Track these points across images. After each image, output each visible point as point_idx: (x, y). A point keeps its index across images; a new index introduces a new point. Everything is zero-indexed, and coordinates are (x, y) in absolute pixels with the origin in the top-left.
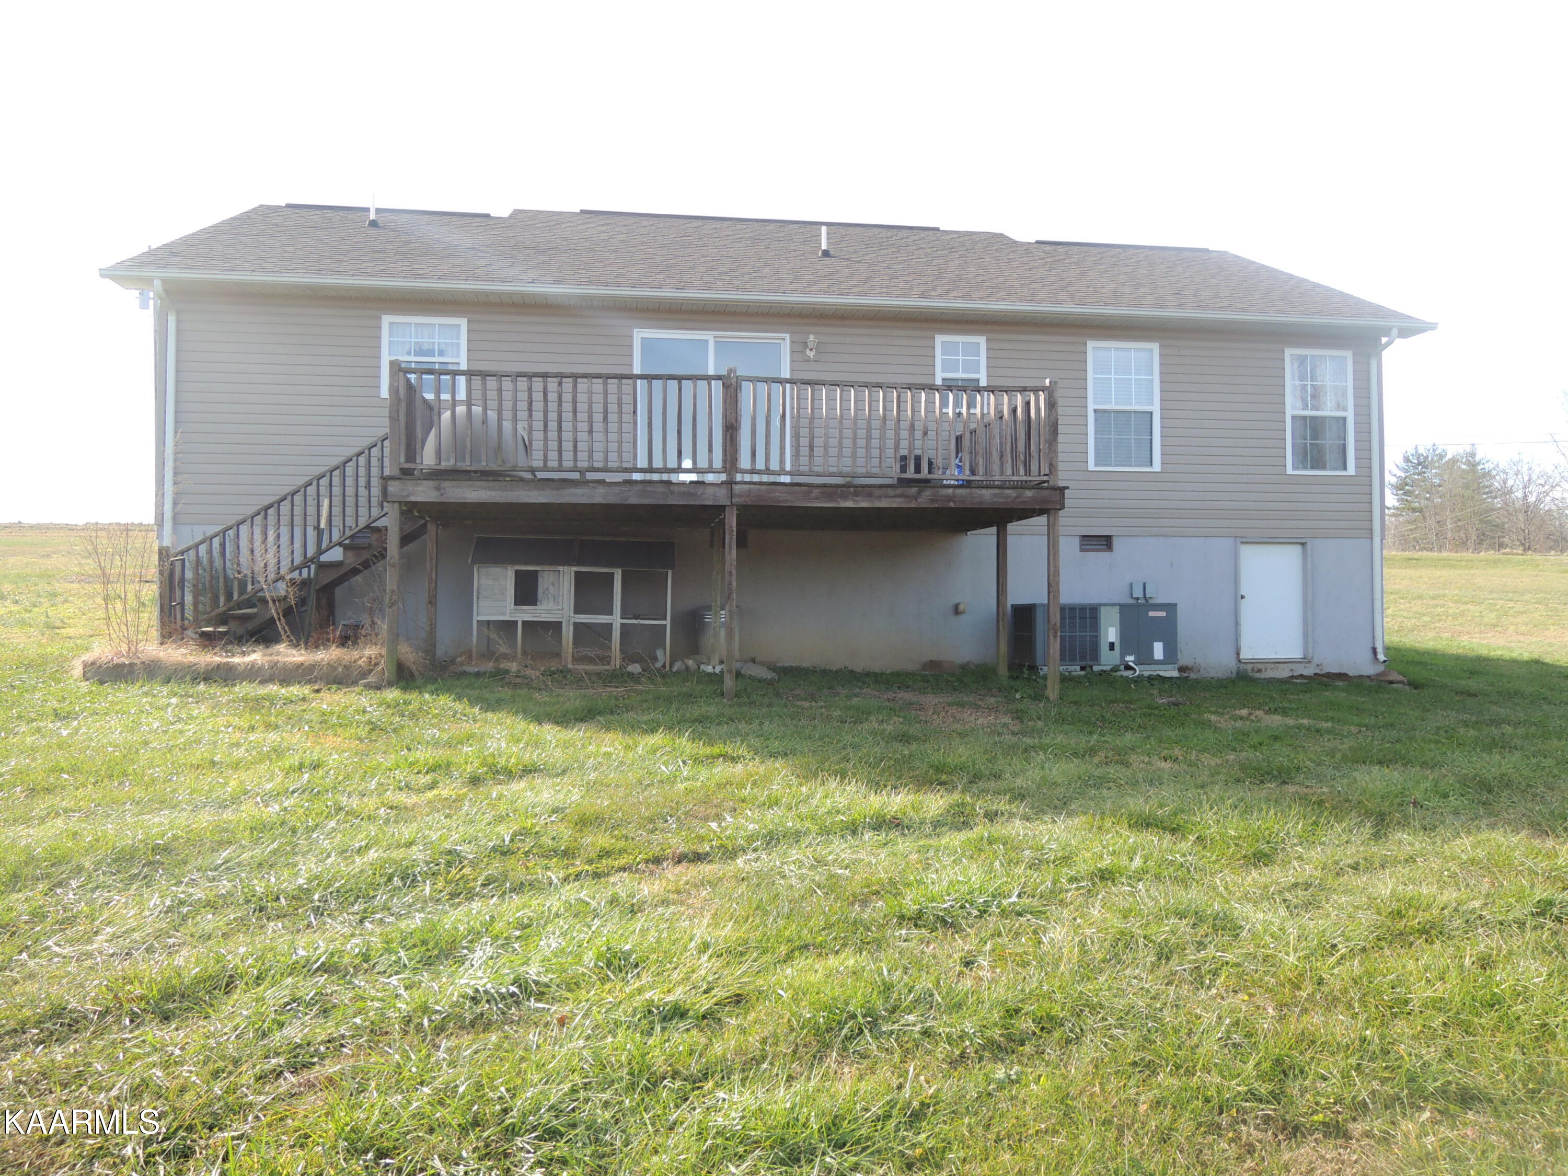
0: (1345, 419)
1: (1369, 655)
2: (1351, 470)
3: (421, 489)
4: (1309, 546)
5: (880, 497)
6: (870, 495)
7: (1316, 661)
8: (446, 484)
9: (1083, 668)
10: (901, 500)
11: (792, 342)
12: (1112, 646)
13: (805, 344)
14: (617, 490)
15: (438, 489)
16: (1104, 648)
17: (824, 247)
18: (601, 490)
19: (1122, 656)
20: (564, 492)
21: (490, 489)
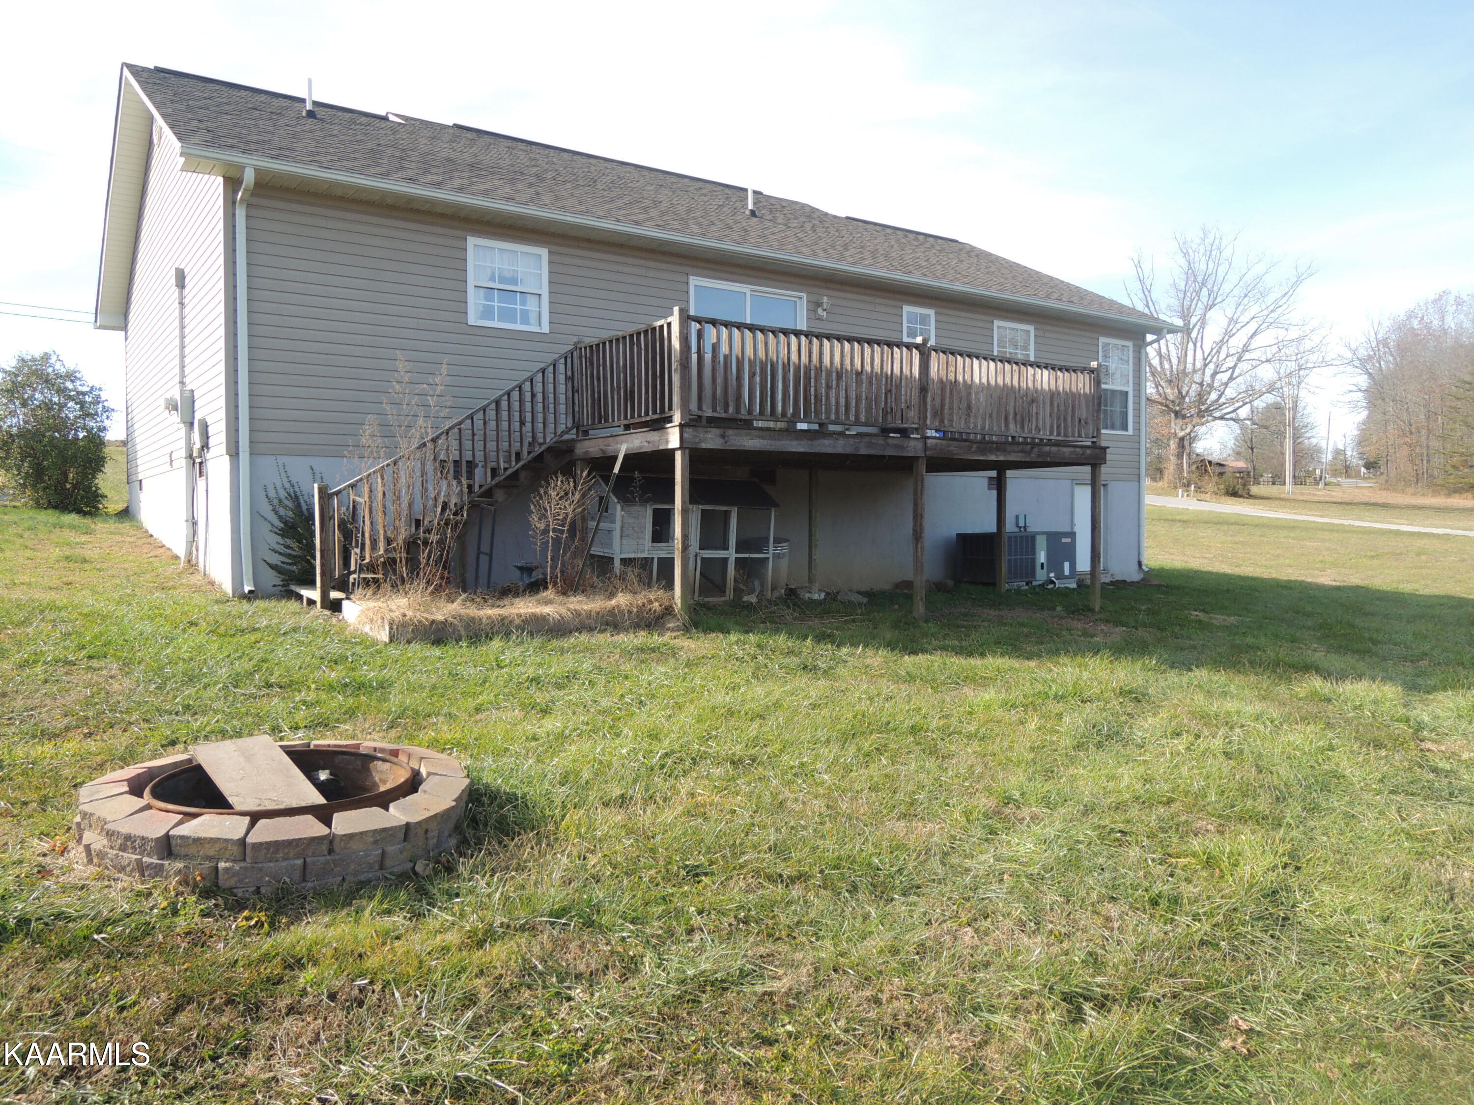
0: (1127, 393)
1: (1136, 566)
2: (1130, 431)
3: (709, 436)
4: (1110, 487)
5: (1010, 452)
6: (1005, 451)
7: (1111, 572)
8: (730, 432)
9: (1027, 584)
10: (1020, 454)
11: (808, 301)
12: (1042, 564)
13: (819, 304)
14: (851, 441)
15: (723, 436)
16: (1038, 567)
17: (750, 207)
18: (841, 442)
19: (1048, 573)
20: (816, 443)
21: (763, 438)
